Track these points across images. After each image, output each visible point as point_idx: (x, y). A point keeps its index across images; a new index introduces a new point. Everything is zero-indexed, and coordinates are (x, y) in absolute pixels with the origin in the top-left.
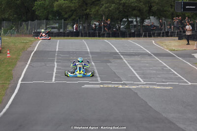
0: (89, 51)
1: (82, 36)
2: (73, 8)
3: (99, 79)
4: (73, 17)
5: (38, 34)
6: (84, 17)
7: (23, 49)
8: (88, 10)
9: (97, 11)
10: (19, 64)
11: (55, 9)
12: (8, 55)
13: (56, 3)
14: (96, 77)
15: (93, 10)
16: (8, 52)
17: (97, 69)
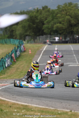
0: (72, 49)
1: (69, 43)
2: (64, 28)
3: (77, 62)
4: (64, 33)
5: (45, 43)
6: (71, 33)
7: (38, 49)
8: (72, 29)
9: (78, 29)
10: (36, 56)
11: (54, 29)
12: (30, 52)
13: (55, 26)
14: (76, 62)
15: (75, 29)
16: (30, 51)
17: (77, 58)
